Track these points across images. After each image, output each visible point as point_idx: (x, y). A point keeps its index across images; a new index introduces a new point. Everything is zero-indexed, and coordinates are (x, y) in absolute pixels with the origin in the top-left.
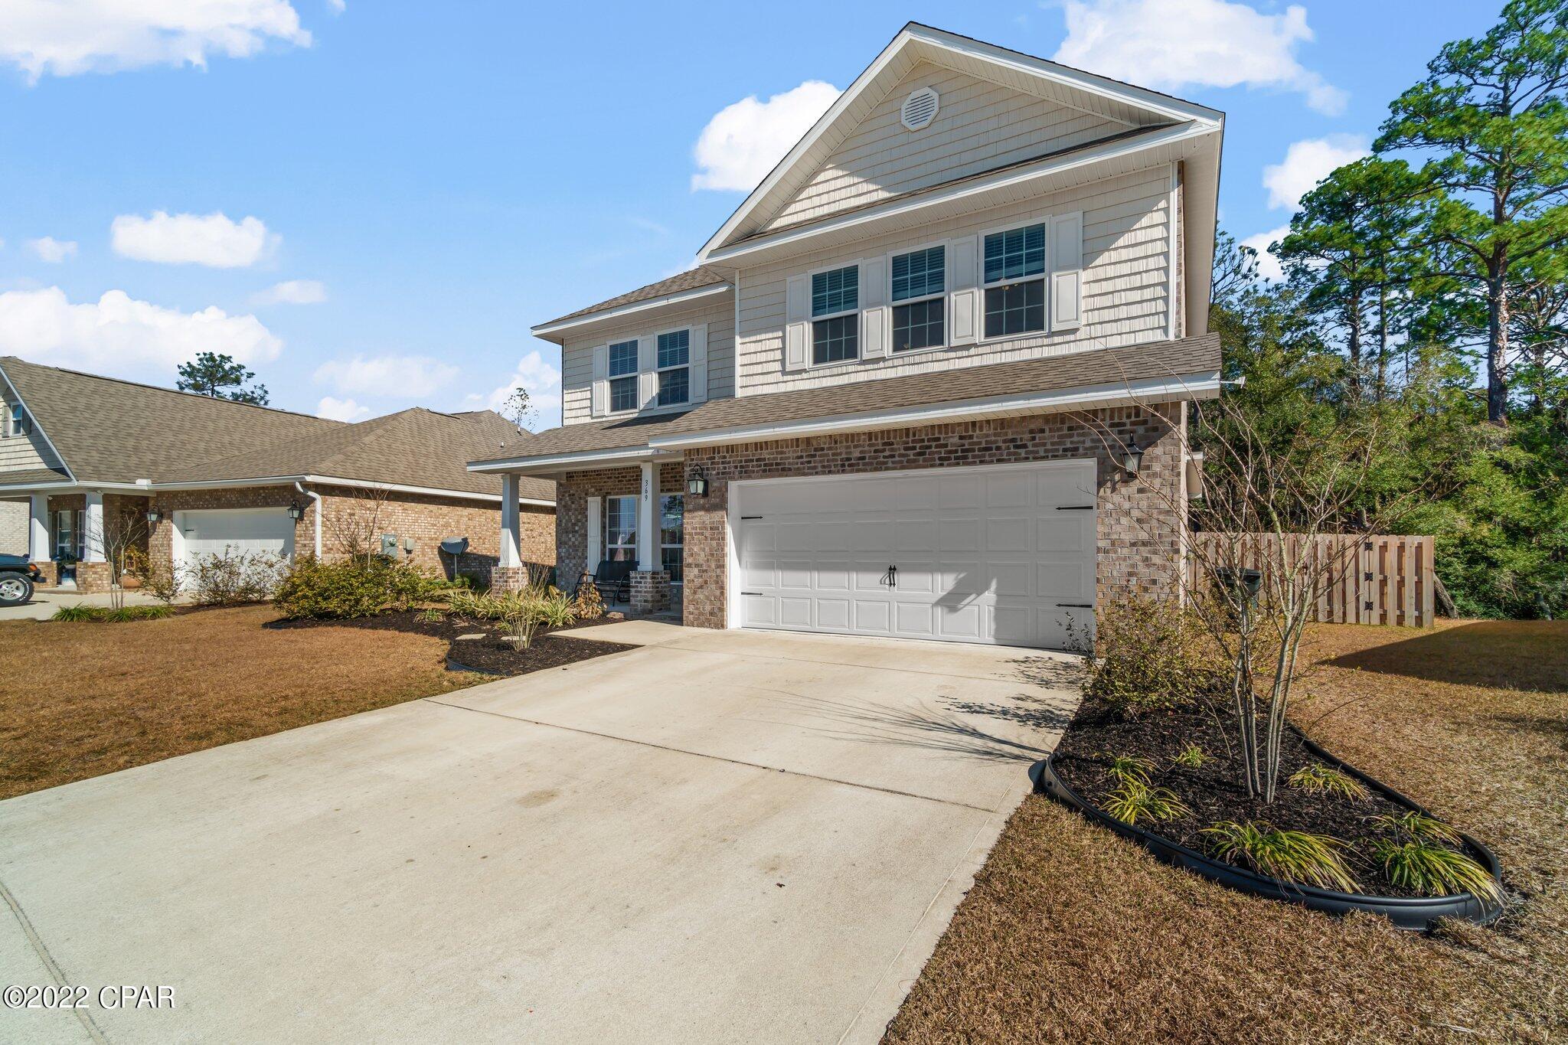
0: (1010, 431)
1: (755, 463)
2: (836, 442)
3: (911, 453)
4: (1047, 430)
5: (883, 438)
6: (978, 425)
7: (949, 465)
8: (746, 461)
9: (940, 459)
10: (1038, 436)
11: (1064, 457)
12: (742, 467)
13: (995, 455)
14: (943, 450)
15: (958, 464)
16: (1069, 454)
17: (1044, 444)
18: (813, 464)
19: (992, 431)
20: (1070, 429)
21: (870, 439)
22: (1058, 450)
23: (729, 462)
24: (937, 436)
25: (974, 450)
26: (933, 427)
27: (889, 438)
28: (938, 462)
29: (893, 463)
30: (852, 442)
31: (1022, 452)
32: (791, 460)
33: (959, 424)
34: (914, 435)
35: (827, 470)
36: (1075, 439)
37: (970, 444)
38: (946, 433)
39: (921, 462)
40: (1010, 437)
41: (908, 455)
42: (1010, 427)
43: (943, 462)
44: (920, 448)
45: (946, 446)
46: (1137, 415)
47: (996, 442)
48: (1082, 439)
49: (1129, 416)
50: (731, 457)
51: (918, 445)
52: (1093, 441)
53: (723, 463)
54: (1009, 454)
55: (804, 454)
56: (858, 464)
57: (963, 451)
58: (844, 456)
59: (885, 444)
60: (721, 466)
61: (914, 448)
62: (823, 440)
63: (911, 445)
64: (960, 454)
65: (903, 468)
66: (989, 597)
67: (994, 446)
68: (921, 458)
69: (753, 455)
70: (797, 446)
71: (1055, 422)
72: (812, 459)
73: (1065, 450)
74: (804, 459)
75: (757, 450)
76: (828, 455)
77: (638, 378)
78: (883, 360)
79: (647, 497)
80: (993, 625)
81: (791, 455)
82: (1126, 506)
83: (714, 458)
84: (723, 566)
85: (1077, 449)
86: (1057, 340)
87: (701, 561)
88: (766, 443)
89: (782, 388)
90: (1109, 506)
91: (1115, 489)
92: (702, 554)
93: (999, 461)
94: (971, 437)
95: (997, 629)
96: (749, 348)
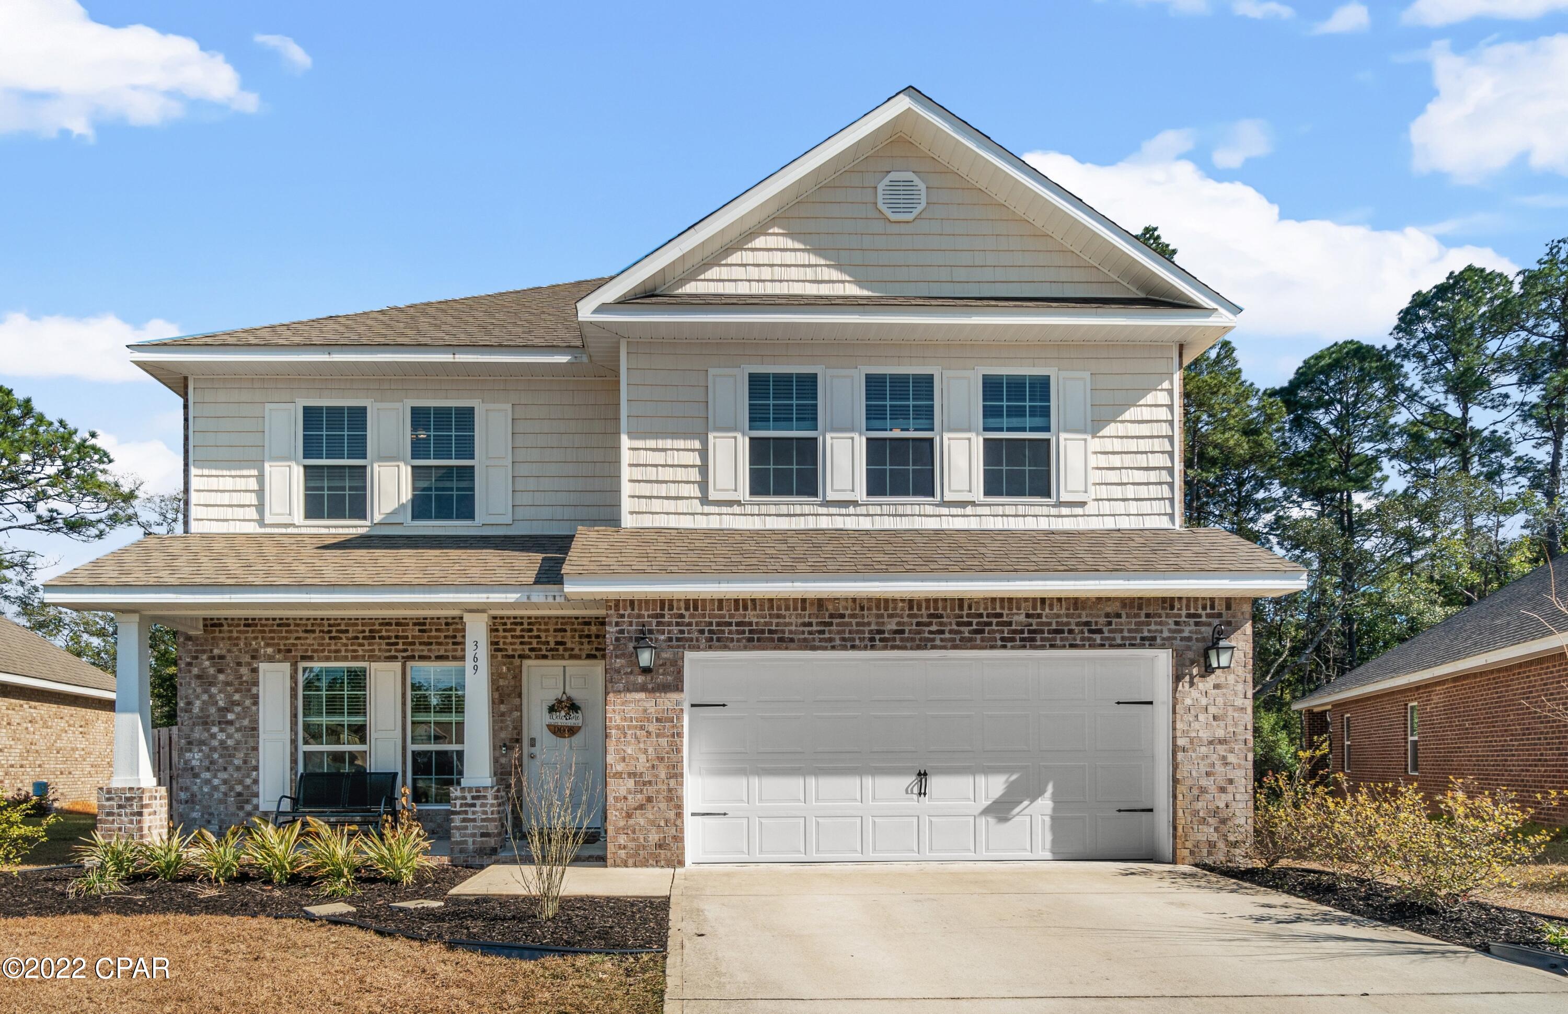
0: (1084, 613)
1: (734, 628)
2: (862, 608)
3: (966, 629)
4: (1124, 616)
5: (928, 608)
6: (1047, 602)
7: (1013, 648)
8: (718, 624)
9: (1002, 639)
10: (1114, 620)
11: (1142, 646)
12: (710, 632)
13: (1067, 639)
14: (1006, 629)
15: (1024, 647)
16: (1147, 643)
17: (1121, 631)
18: (827, 636)
19: (1063, 611)
20: (1148, 616)
21: (911, 608)
22: (1135, 638)
23: (690, 624)
24: (998, 611)
25: (1042, 632)
26: (994, 600)
27: (936, 609)
28: (999, 643)
29: (942, 640)
30: (886, 609)
31: (1097, 637)
32: (793, 628)
33: (1026, 599)
34: (970, 608)
35: (849, 644)
36: (1153, 627)
37: (1038, 624)
38: (1010, 609)
39: (978, 642)
40: (1084, 619)
41: (960, 632)
42: (1084, 608)
43: (1005, 643)
44: (978, 624)
45: (1010, 624)
46: (1212, 607)
47: (1068, 624)
48: (1159, 627)
49: (1204, 608)
50: (692, 616)
51: (975, 621)
52: (1170, 631)
53: (678, 624)
54: (1083, 639)
55: (814, 621)
56: (894, 639)
57: (1030, 632)
58: (873, 627)
59: (931, 616)
60: (675, 629)
61: (970, 624)
62: (843, 603)
63: (965, 619)
64: (1026, 635)
65: (955, 647)
66: (1045, 804)
67: (1066, 628)
68: (979, 636)
69: (731, 616)
71: (1132, 607)
72: (827, 629)
73: (1143, 639)
74: (815, 628)
75: (737, 609)
76: (850, 624)
77: (369, 470)
78: (855, 503)
79: (476, 668)
80: (1049, 837)
81: (793, 620)
82: (1204, 701)
83: (663, 616)
84: (682, 775)
85: (1154, 639)
86: (1065, 511)
87: (640, 769)
88: (753, 600)
89: (702, 523)
90: (1188, 701)
91: (1192, 684)
92: (643, 758)
93: (1072, 646)
94: (1039, 616)
95: (1054, 842)
96: (644, 457)
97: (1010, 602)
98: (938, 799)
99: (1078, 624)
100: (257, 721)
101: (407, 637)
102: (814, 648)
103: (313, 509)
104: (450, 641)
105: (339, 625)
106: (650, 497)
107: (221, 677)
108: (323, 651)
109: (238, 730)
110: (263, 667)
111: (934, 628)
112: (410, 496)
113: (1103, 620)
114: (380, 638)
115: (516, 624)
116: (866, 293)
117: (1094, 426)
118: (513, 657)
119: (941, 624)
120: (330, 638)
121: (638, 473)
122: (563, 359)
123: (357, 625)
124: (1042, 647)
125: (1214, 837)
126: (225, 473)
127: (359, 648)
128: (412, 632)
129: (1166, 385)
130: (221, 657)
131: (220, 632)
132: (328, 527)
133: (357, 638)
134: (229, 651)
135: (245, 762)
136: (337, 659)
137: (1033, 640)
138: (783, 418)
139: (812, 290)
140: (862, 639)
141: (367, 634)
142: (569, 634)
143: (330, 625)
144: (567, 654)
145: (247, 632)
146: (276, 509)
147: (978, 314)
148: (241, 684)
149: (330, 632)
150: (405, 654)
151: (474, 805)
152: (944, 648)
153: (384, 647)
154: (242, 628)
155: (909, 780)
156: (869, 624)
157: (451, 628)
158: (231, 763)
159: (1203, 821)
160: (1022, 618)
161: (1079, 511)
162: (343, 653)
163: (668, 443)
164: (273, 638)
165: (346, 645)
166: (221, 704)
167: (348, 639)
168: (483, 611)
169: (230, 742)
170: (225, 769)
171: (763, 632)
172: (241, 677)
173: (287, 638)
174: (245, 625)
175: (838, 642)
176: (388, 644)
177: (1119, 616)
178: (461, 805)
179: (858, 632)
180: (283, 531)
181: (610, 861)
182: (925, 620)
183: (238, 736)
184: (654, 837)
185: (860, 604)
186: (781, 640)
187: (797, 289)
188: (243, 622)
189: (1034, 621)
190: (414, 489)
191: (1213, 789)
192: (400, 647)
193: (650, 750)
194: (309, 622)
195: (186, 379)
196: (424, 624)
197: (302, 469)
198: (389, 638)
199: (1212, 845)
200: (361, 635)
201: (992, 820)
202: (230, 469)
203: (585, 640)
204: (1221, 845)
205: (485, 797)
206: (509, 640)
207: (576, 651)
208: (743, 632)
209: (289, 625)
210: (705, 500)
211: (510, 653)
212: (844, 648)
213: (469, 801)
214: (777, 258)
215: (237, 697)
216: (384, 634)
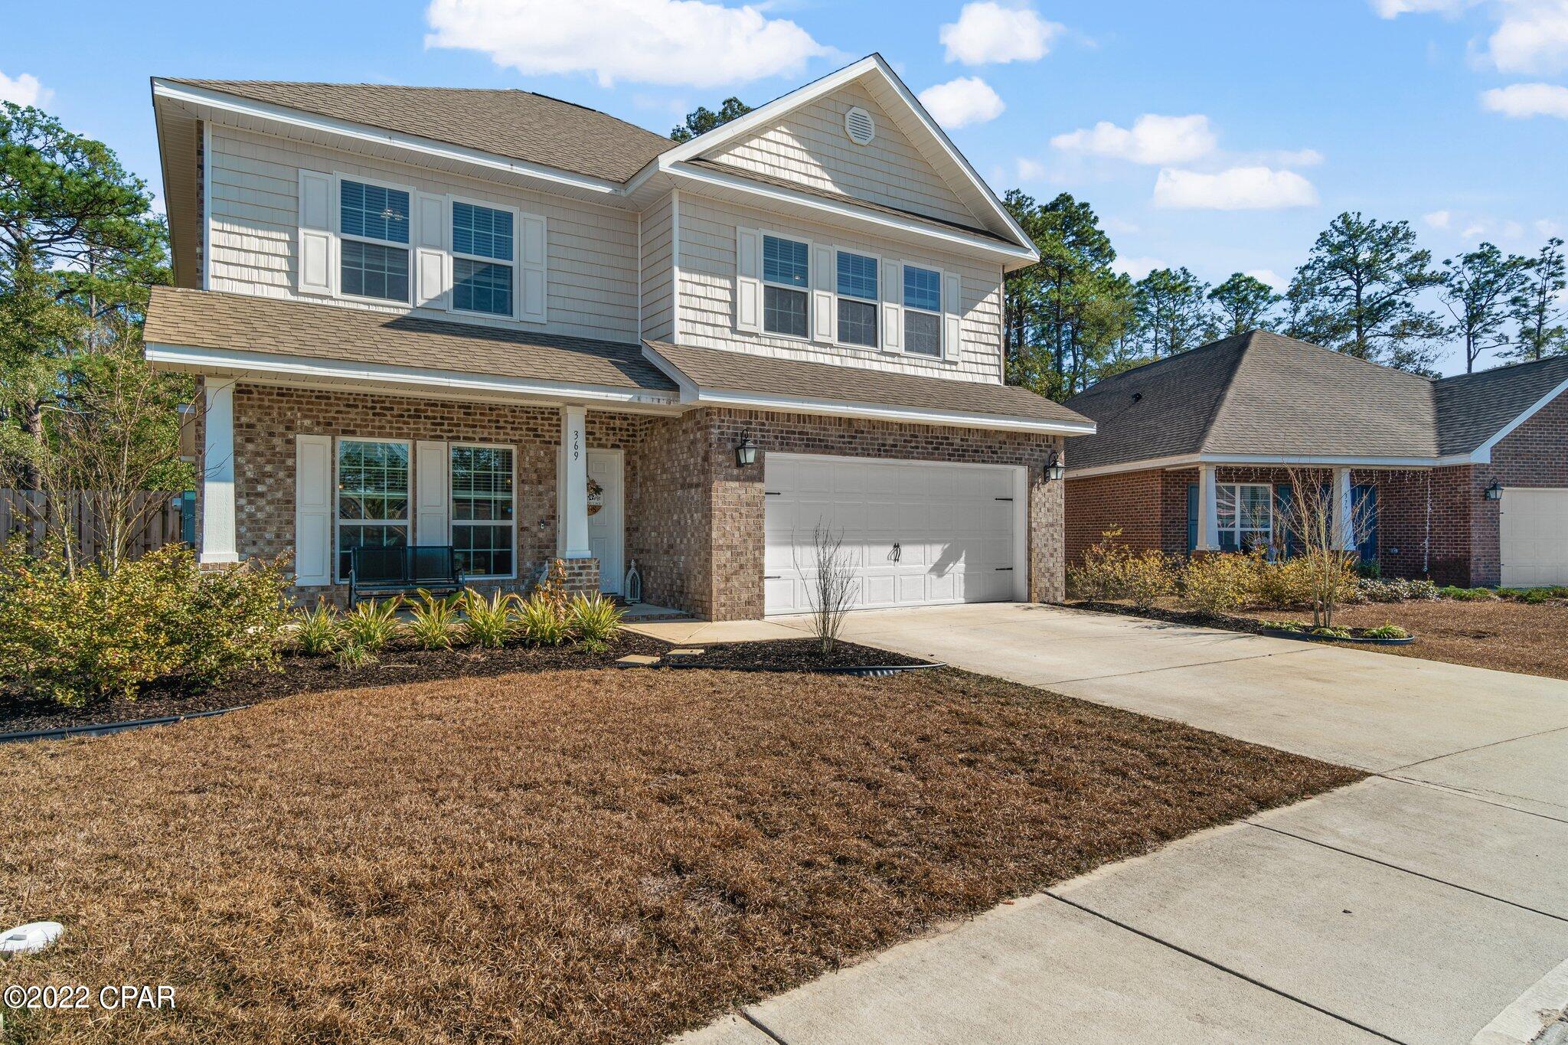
3: (930, 446)
8: (787, 432)
9: (949, 455)
12: (782, 437)
23: (768, 431)
34: (932, 432)
39: (937, 456)
43: (950, 457)
45: (952, 444)
50: (770, 425)
53: (761, 430)
59: (912, 436)
60: (759, 434)
61: (932, 443)
69: (796, 427)
70: (840, 425)
74: (846, 440)
75: (799, 422)
76: (866, 438)
77: (411, 253)
78: (831, 346)
79: (576, 455)
80: (963, 588)
81: (834, 433)
82: (1044, 500)
83: (751, 423)
84: (764, 548)
85: (1021, 459)
86: (947, 367)
87: (735, 542)
88: (810, 416)
89: (732, 347)
90: (1037, 500)
91: (1039, 489)
92: (737, 534)
93: (983, 461)
94: (967, 440)
95: (966, 591)
96: (689, 288)
97: (952, 429)
98: (905, 564)
99: (986, 447)
100: (293, 494)
101: (452, 419)
102: (845, 454)
103: (351, 284)
104: (494, 425)
105: (383, 402)
106: (695, 322)
107: (250, 447)
108: (367, 426)
109: (269, 503)
110: (301, 439)
111: (913, 444)
112: (451, 286)
113: (998, 445)
114: (426, 417)
115: (553, 414)
116: (838, 191)
117: (962, 311)
118: (550, 442)
119: (917, 442)
120: (374, 414)
121: (685, 301)
122: (607, 190)
123: (402, 403)
124: (968, 461)
125: (1048, 585)
126: (250, 231)
127: (405, 426)
128: (457, 414)
129: (996, 291)
130: (250, 426)
131: (249, 399)
132: (368, 304)
133: (402, 416)
134: (260, 420)
135: (278, 536)
136: (380, 435)
137: (964, 456)
138: (787, 275)
139: (805, 181)
140: (873, 449)
141: (412, 413)
142: (597, 425)
143: (373, 401)
144: (595, 443)
145: (282, 402)
146: (311, 278)
147: (914, 225)
148: (274, 455)
149: (374, 408)
150: (450, 435)
151: (580, 574)
152: (918, 459)
153: (429, 426)
154: (275, 397)
155: (890, 548)
156: (877, 439)
157: (494, 413)
158: (262, 537)
159: (1043, 575)
160: (958, 441)
161: (954, 368)
162: (388, 430)
163: (708, 280)
164: (311, 410)
165: (390, 422)
166: (250, 474)
167: (392, 416)
168: (581, 405)
169: (259, 515)
170: (254, 543)
171: (815, 440)
172: (274, 448)
173: (327, 411)
174: (278, 394)
175: (860, 451)
176: (433, 424)
177: (1005, 443)
178: (570, 575)
179: (871, 444)
180: (319, 301)
181: (714, 617)
182: (909, 438)
183: (269, 509)
184: (745, 596)
185: (873, 424)
186: (826, 447)
187: (795, 178)
188: (276, 391)
189: (964, 443)
190: (455, 279)
191: (1047, 555)
192: (446, 427)
193: (742, 528)
194: (351, 397)
195: (200, 123)
196: (469, 407)
197: (339, 242)
198: (435, 418)
199: (1047, 590)
200: (406, 414)
201: (934, 577)
202: (256, 228)
203: (611, 432)
204: (1051, 589)
205: (589, 567)
206: (547, 427)
207: (604, 441)
208: (803, 440)
209: (329, 398)
210: (734, 329)
211: (547, 439)
212: (863, 455)
213: (576, 571)
214: (782, 150)
215: (268, 468)
216: (430, 414)
